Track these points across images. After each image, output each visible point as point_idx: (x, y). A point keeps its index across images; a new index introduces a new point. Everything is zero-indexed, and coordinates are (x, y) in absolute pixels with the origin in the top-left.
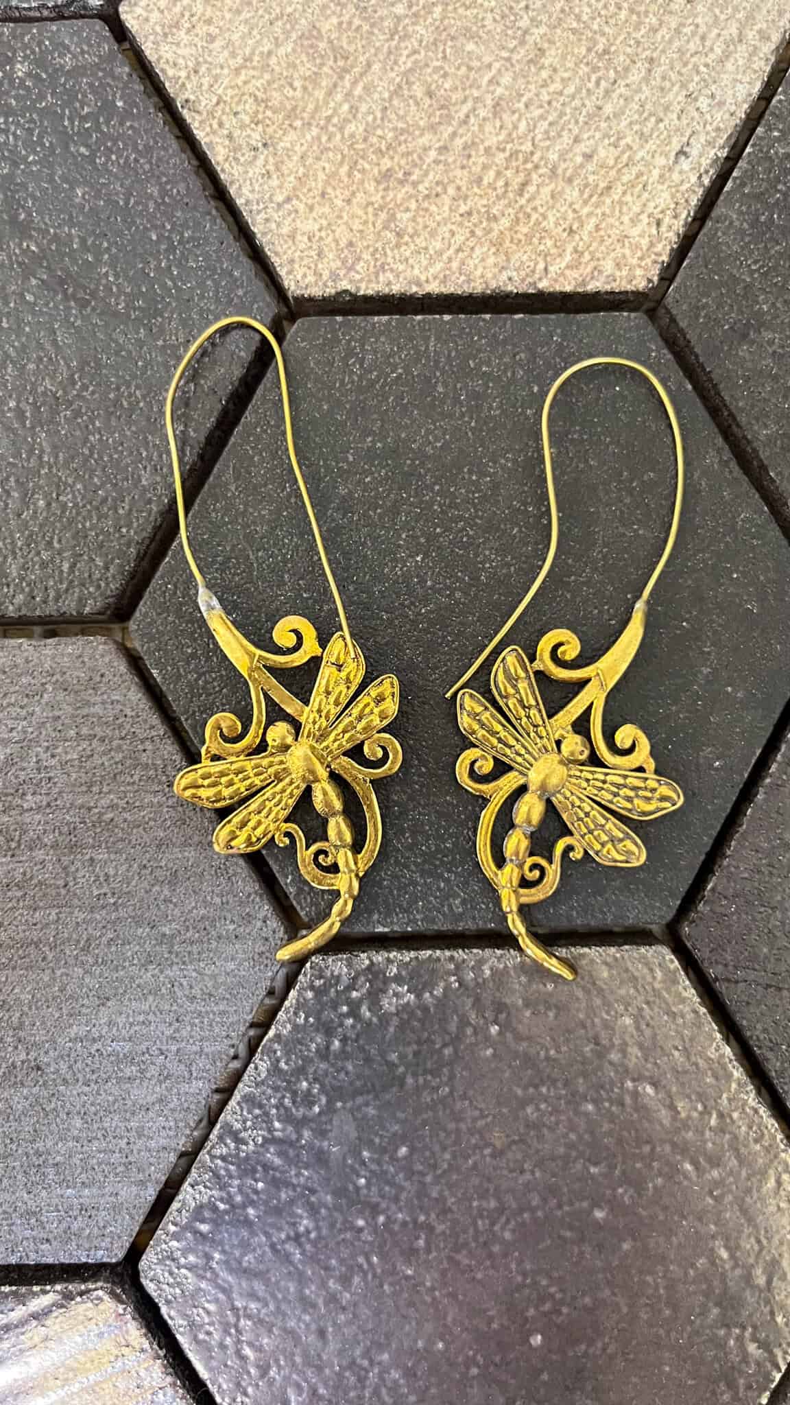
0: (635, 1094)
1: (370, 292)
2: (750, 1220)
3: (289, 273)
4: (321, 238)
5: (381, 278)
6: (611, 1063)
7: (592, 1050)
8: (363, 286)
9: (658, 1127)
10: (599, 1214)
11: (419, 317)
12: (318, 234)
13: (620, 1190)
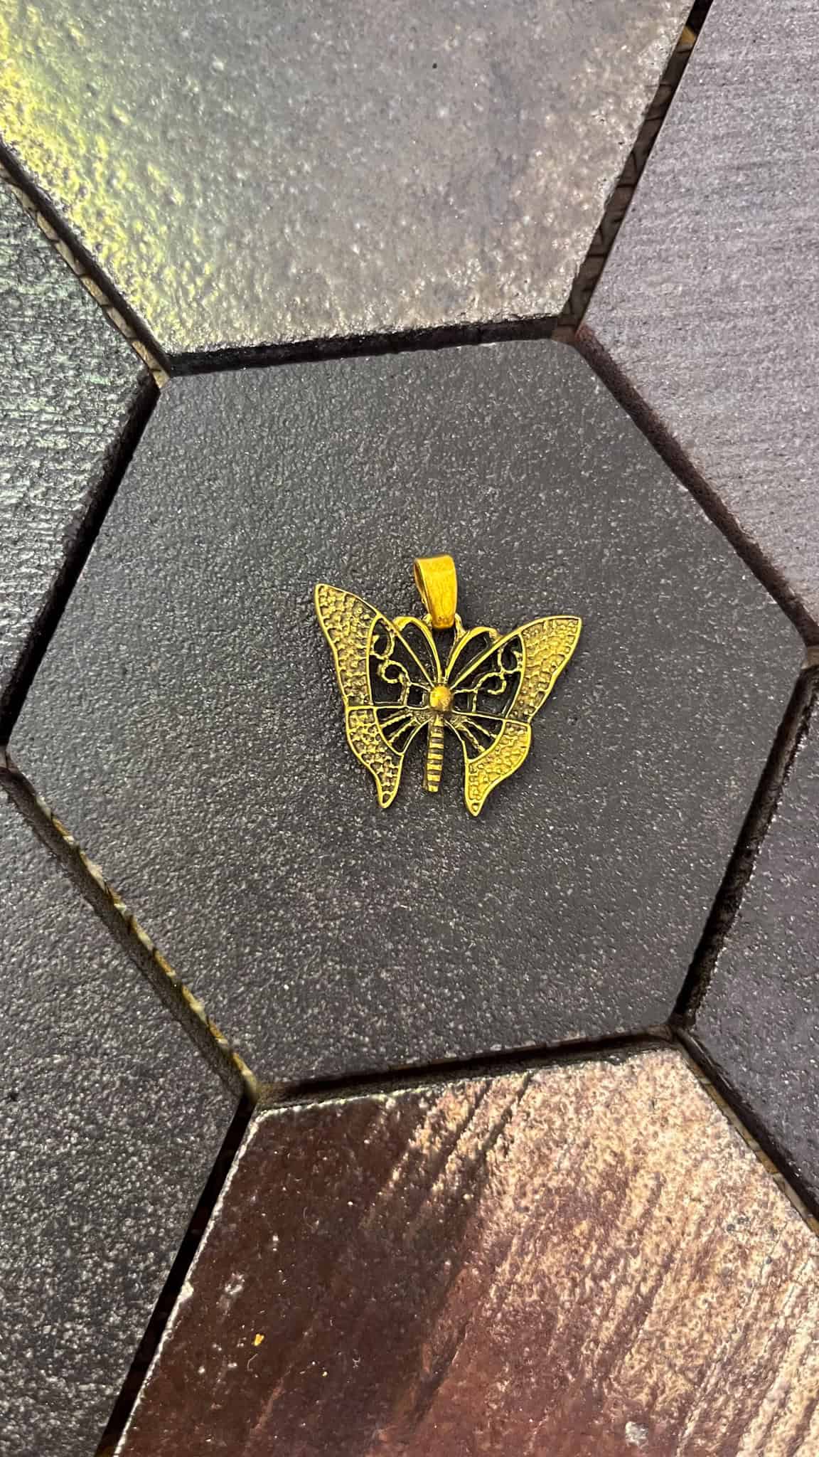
0: (188, 191)
1: (589, 1065)
2: (49, 70)
3: (685, 1077)
4: (654, 1123)
5: (578, 1084)
6: (219, 222)
7: (243, 235)
8: (598, 1073)
9: (161, 159)
10: (220, 64)
11: (529, 1044)
12: (657, 1127)
13: (196, 90)
